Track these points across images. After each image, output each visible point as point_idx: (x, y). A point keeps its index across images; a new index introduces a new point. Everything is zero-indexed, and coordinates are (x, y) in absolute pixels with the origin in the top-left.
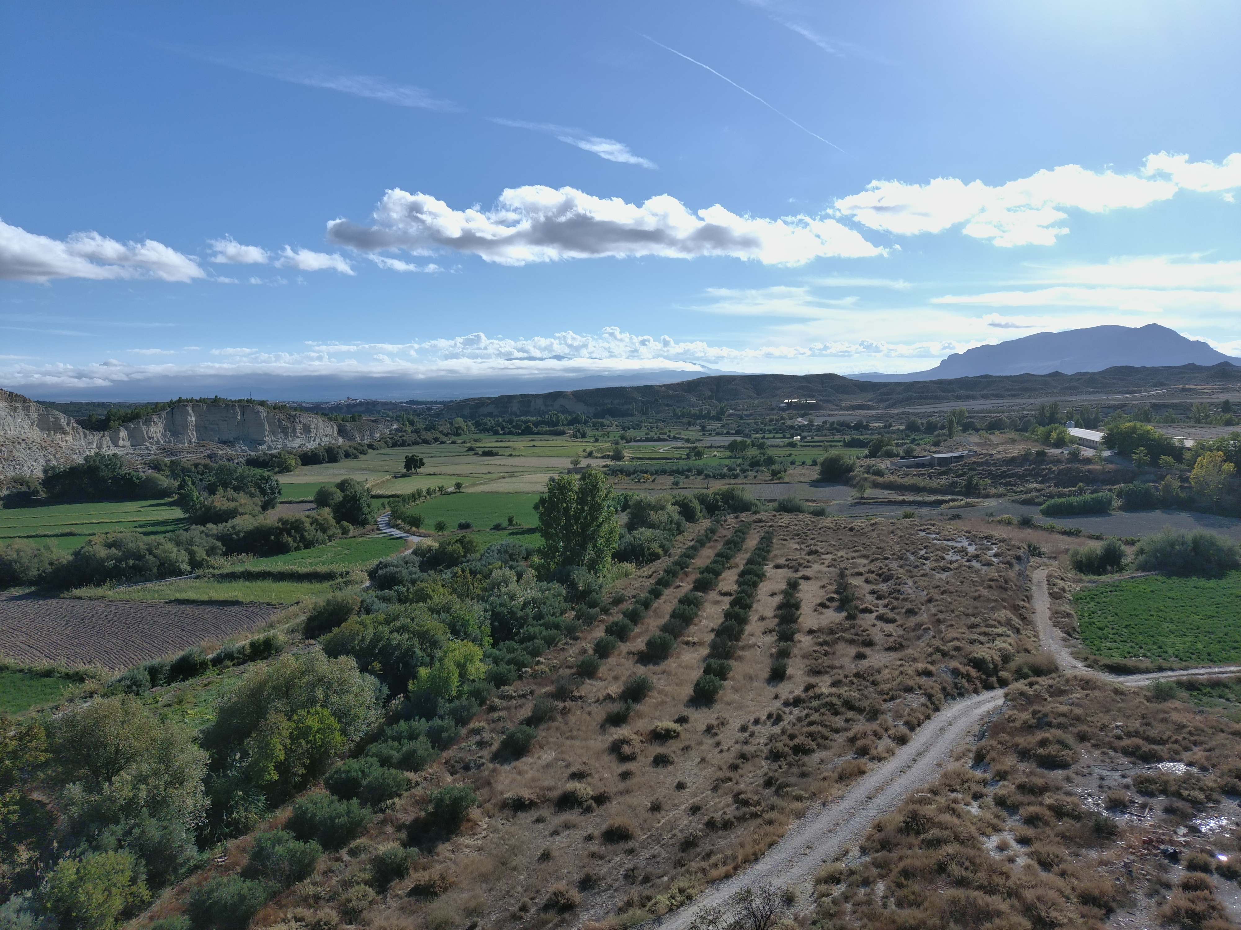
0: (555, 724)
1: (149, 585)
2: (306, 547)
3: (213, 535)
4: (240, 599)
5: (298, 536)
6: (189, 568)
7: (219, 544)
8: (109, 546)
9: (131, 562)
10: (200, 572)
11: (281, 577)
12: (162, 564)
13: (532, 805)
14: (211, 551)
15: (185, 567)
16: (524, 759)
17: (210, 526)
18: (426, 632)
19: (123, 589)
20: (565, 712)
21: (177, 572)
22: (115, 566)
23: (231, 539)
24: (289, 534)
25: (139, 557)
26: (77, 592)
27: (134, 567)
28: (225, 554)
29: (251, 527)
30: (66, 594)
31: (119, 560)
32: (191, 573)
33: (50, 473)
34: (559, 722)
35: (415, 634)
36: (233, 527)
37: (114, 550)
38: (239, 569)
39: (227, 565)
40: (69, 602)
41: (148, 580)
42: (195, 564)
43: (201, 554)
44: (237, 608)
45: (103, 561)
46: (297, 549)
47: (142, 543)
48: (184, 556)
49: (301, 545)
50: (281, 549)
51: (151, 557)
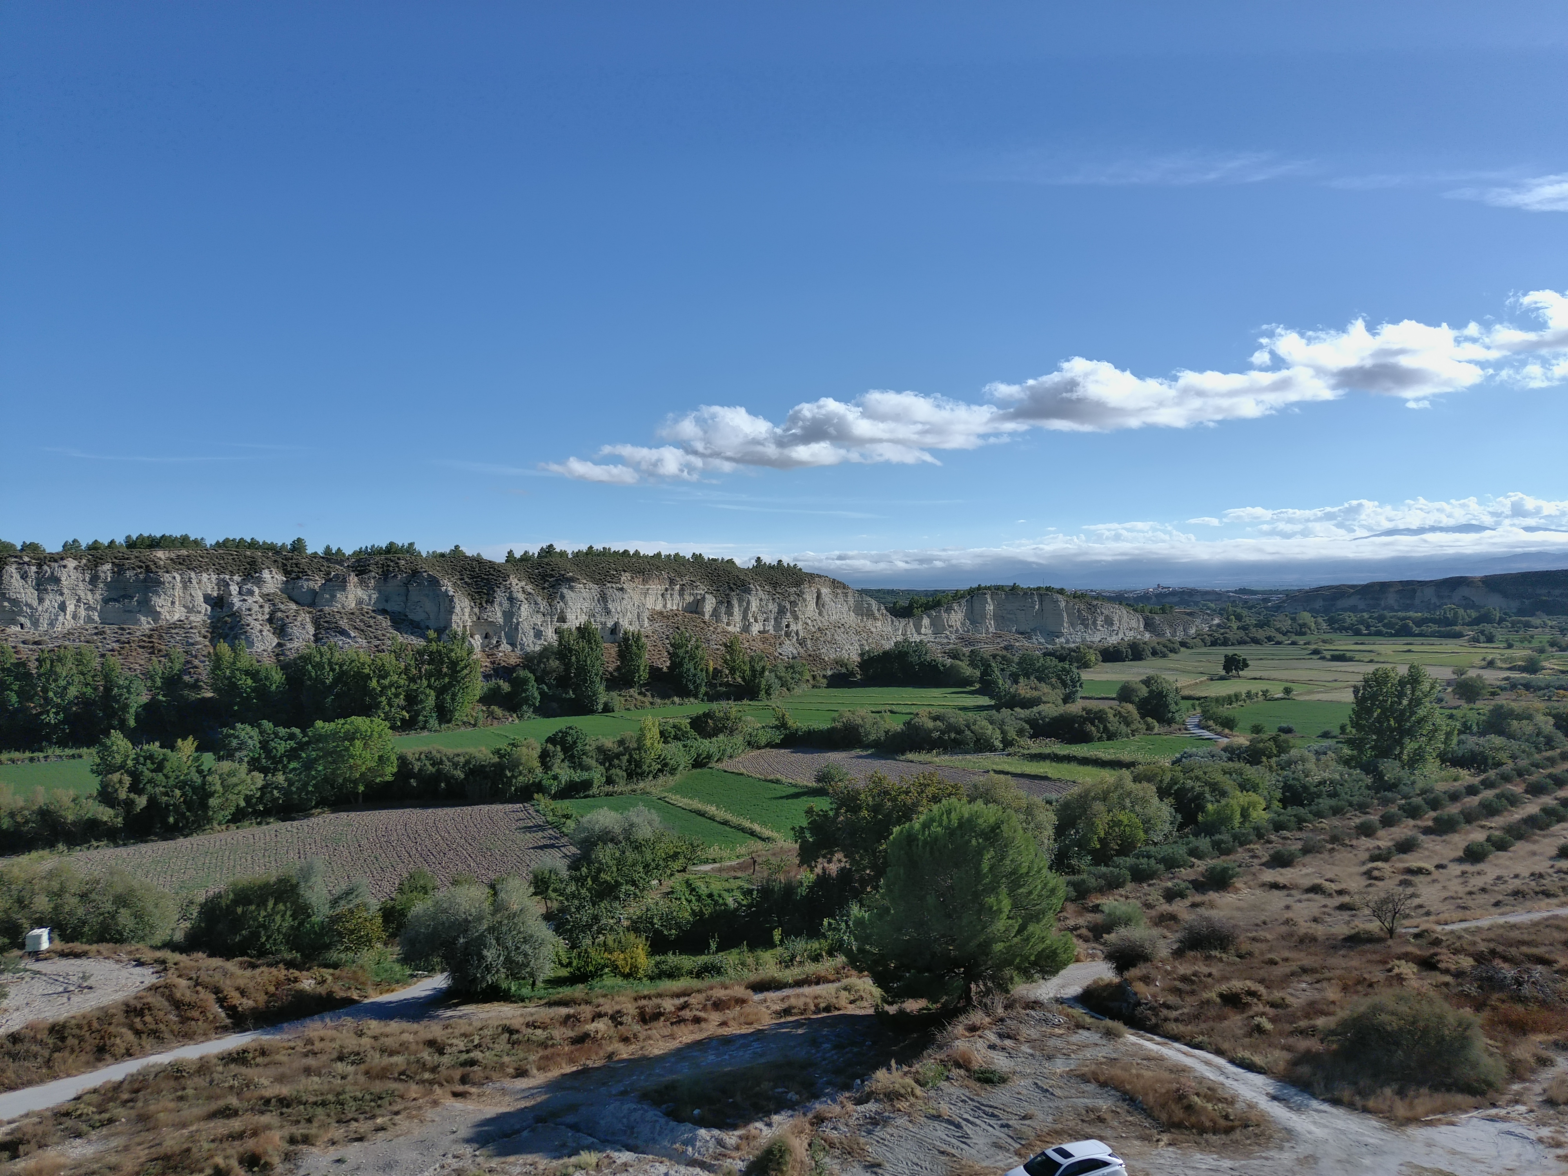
0: (1322, 856)
1: (968, 757)
2: (1109, 739)
3: (1021, 719)
4: (1050, 775)
5: (1101, 726)
6: (1001, 746)
7: (1027, 727)
8: (935, 718)
9: (953, 735)
10: (1011, 750)
11: (1085, 761)
12: (978, 740)
13: (1284, 887)
14: (1021, 732)
15: (998, 744)
16: (1288, 869)
17: (1018, 709)
18: (1216, 784)
19: (947, 757)
20: (1332, 850)
21: (992, 749)
22: (940, 737)
23: (1038, 724)
24: (1093, 724)
25: (959, 732)
26: (910, 756)
27: (954, 740)
28: (1031, 737)
29: (1055, 714)
30: (902, 758)
31: (943, 732)
32: (1003, 750)
33: (866, 657)
34: (1326, 855)
35: (1206, 783)
36: (1039, 713)
37: (938, 723)
38: (1047, 751)
39: (1035, 747)
40: (905, 764)
41: (967, 752)
42: (1007, 743)
43: (1012, 734)
44: (1046, 783)
45: (931, 731)
46: (1100, 739)
47: (960, 719)
48: (998, 734)
49: (1104, 736)
50: (1084, 738)
51: (968, 732)
